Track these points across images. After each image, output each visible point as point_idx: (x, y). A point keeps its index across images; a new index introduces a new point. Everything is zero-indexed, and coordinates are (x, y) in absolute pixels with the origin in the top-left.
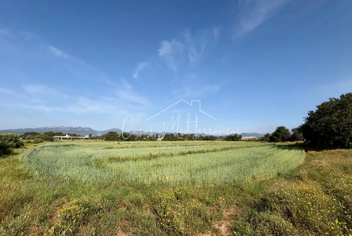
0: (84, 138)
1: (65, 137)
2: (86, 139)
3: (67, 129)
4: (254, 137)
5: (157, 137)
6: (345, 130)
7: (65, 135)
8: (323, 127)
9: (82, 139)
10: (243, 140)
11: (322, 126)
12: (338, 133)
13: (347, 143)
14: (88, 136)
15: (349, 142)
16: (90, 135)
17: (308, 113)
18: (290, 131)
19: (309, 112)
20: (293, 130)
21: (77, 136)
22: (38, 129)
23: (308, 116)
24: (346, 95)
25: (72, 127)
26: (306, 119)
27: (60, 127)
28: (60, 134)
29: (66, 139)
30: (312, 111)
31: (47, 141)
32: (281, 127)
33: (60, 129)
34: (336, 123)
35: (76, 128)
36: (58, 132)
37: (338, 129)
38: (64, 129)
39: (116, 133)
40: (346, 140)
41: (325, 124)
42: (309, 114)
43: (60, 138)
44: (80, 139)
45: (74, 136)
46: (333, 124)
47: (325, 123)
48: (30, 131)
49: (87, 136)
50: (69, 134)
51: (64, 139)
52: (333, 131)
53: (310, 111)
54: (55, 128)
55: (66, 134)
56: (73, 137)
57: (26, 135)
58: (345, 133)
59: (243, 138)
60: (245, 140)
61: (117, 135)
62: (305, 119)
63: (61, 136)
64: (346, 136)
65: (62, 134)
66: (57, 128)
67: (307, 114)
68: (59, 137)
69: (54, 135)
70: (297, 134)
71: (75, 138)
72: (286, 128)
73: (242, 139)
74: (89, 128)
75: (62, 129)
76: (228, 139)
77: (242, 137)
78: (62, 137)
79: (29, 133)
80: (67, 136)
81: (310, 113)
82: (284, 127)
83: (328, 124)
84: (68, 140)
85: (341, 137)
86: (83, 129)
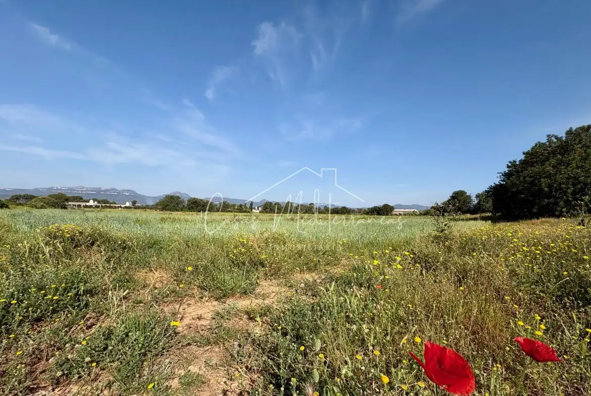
0: (123, 206)
1: (88, 204)
2: (126, 207)
3: (90, 192)
4: (413, 210)
5: (251, 208)
6: (561, 189)
7: (88, 201)
8: (528, 183)
9: (120, 209)
10: (396, 215)
11: (525, 182)
12: (549, 193)
13: (559, 209)
14: (131, 203)
15: (563, 208)
16: (134, 203)
17: (508, 165)
18: (474, 198)
19: (510, 162)
20: (477, 196)
21: (111, 203)
22: (37, 190)
23: (506, 170)
24: (575, 131)
25: (100, 188)
26: (503, 175)
27: (77, 187)
28: (80, 199)
29: (91, 207)
30: (515, 162)
31: (55, 208)
32: (459, 191)
33: (78, 191)
34: (549, 176)
35: (106, 190)
36: (75, 195)
37: (550, 186)
38: (85, 191)
39: (180, 198)
40: (558, 205)
41: (531, 179)
42: (508, 167)
43: (79, 206)
44: (115, 207)
45: (105, 203)
46: (545, 177)
47: (531, 177)
48: (22, 194)
49: (128, 204)
50: (94, 200)
51: (86, 207)
52: (541, 190)
53: (512, 160)
54: (69, 189)
55: (90, 200)
56: (103, 205)
57: (15, 200)
58: (560, 193)
59: (396, 211)
60: (398, 214)
61: (181, 201)
62: (501, 174)
63: (82, 202)
64: (559, 198)
65: (82, 199)
66: (71, 189)
67: (506, 166)
68: (77, 204)
69: (67, 200)
70: (483, 202)
71: (107, 207)
72: (468, 194)
73: (394, 213)
74: (131, 191)
75: (82, 191)
76: (371, 212)
77: (394, 209)
78: (83, 204)
79: (20, 196)
80: (91, 203)
81: (510, 164)
82: (464, 191)
83: (536, 178)
84: (93, 209)
85: (551, 200)
86: (119, 193)
